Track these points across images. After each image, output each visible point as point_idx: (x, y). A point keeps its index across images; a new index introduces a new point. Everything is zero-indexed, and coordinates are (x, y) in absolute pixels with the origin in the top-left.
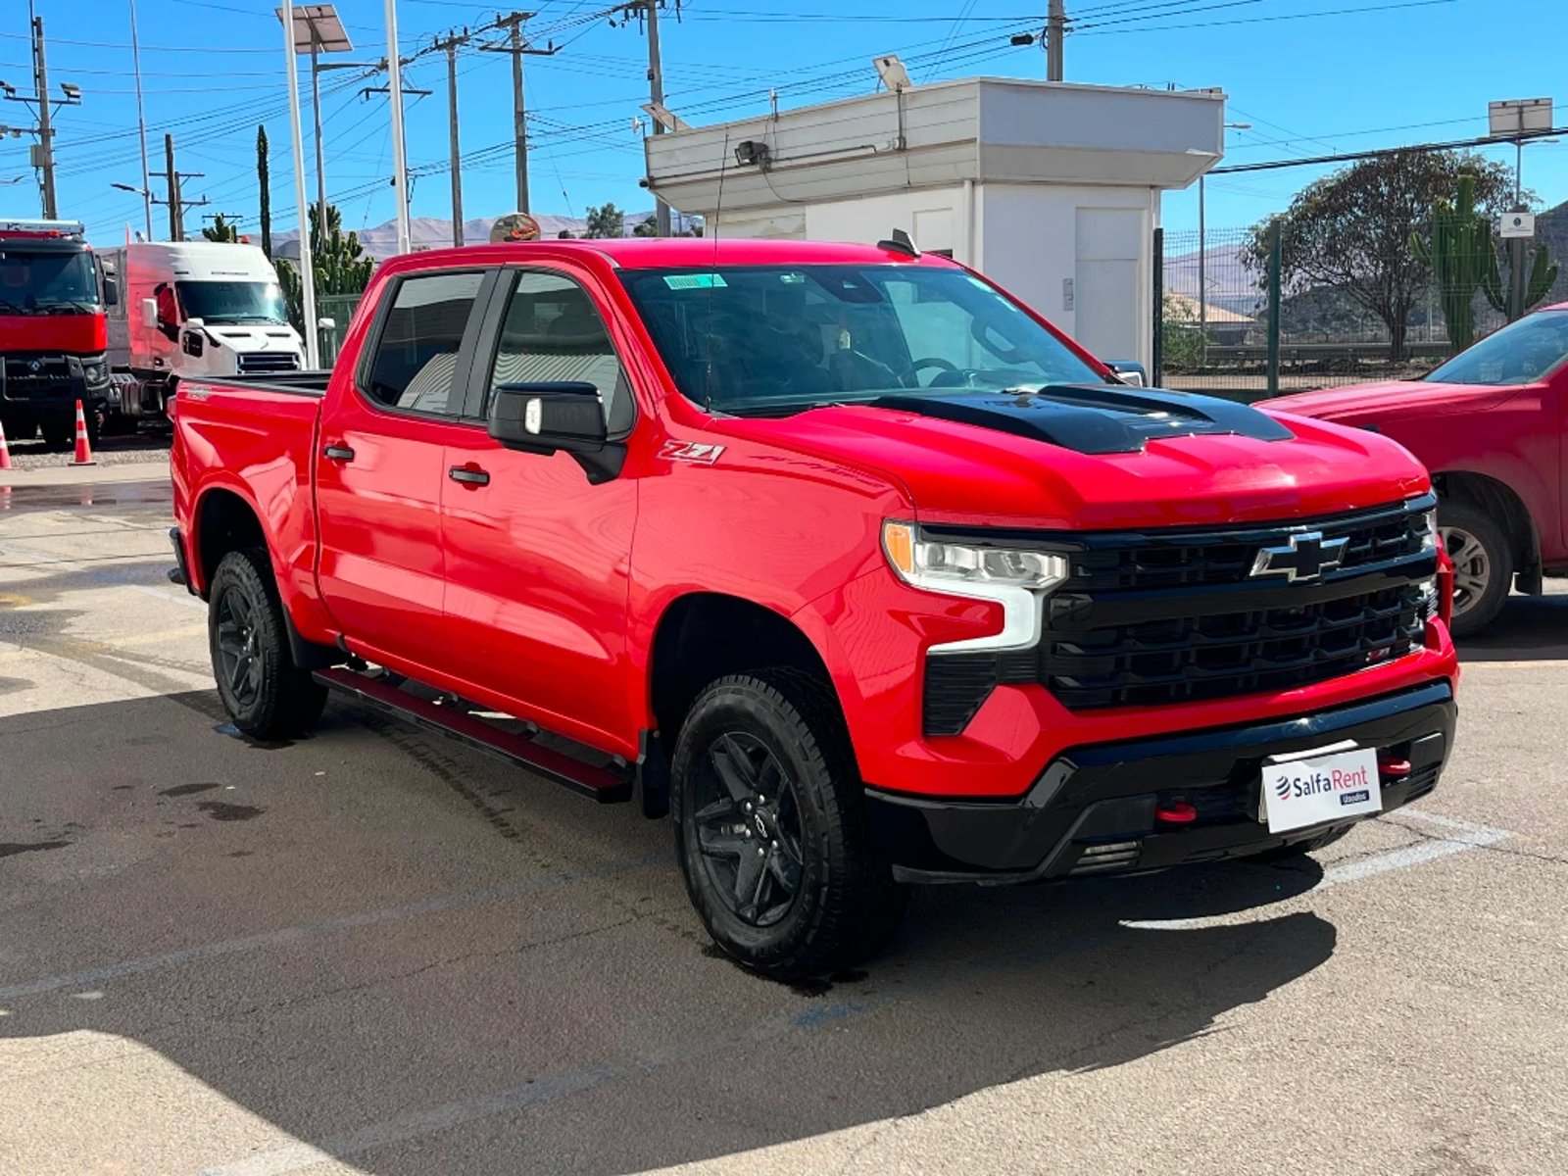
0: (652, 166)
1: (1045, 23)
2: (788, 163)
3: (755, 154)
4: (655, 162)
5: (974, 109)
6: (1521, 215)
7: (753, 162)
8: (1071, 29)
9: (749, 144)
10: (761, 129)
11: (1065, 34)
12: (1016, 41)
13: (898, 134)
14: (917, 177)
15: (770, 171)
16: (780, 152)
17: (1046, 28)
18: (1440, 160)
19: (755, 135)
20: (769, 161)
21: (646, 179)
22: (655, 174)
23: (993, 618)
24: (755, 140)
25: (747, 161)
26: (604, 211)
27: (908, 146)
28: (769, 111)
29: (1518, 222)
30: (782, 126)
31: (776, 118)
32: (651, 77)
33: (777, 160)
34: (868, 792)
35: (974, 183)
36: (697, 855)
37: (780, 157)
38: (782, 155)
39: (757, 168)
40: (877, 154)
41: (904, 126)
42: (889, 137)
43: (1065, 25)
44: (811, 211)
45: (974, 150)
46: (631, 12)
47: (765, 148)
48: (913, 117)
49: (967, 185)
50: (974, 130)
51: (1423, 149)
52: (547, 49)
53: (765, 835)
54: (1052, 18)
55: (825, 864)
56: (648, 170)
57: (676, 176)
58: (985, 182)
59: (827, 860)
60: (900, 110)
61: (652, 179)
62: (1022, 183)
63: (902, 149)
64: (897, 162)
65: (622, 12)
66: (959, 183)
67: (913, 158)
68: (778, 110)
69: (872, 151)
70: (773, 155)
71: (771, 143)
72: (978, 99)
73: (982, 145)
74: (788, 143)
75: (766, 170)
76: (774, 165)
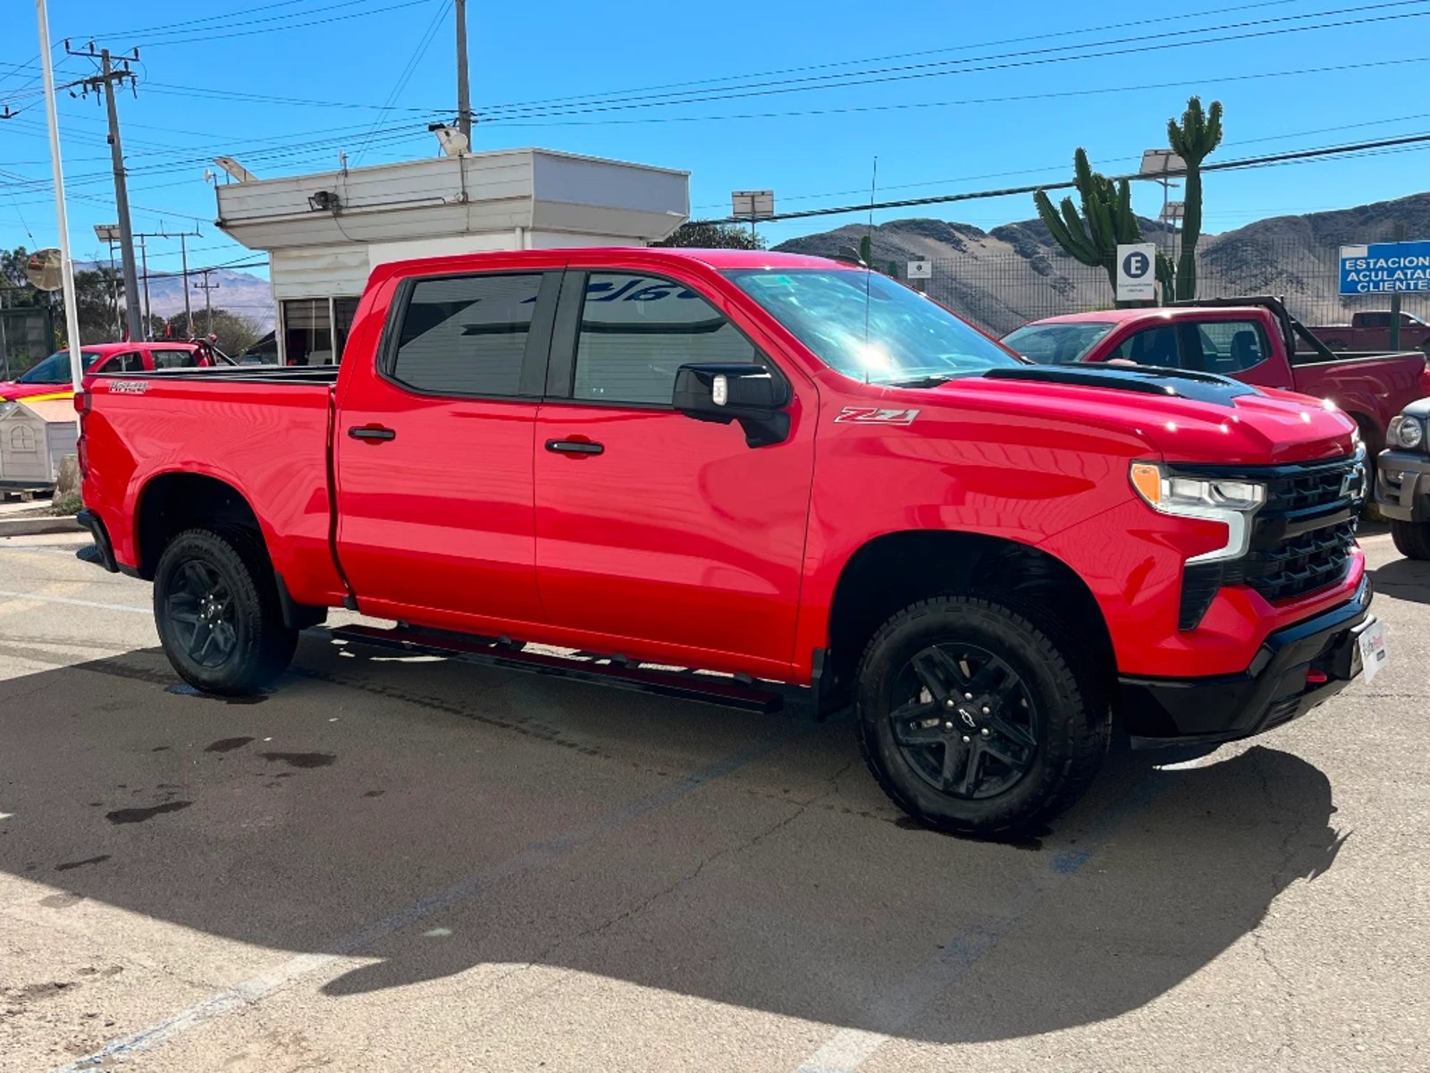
0: (223, 210)
1: (457, 115)
2: (358, 210)
3: (327, 201)
4: (225, 206)
5: (529, 173)
6: (922, 263)
7: (325, 209)
8: (475, 122)
9: (324, 194)
10: (333, 182)
11: (472, 124)
12: (432, 128)
13: (461, 190)
14: (475, 224)
15: (341, 216)
16: (349, 201)
17: (457, 119)
18: (715, 230)
19: (328, 186)
20: (341, 208)
21: (220, 220)
22: (226, 216)
23: (1218, 534)
24: (330, 191)
25: (321, 207)
26: (16, 253)
27: (469, 200)
28: (339, 169)
29: (920, 268)
30: (350, 180)
31: (346, 173)
32: (111, 141)
33: (347, 207)
34: (1121, 680)
35: (523, 230)
36: (894, 749)
37: (350, 205)
38: (351, 203)
39: (329, 213)
40: (446, 205)
41: (465, 184)
42: (455, 191)
43: (473, 118)
44: (371, 248)
45: (530, 204)
46: (89, 87)
47: (336, 198)
48: (471, 177)
49: (518, 231)
50: (529, 189)
51: (706, 224)
52: (4, 114)
53: (973, 725)
54: (461, 112)
55: (1070, 742)
56: (220, 212)
57: (248, 218)
58: (533, 229)
59: (1072, 739)
60: (462, 171)
61: (224, 220)
62: (557, 231)
63: (465, 202)
64: (462, 210)
65: (81, 86)
66: (512, 230)
67: (473, 209)
68: (348, 168)
69: (441, 202)
70: (343, 203)
71: (341, 193)
72: (532, 166)
73: (536, 201)
74: (355, 194)
75: (337, 215)
76: (344, 212)
